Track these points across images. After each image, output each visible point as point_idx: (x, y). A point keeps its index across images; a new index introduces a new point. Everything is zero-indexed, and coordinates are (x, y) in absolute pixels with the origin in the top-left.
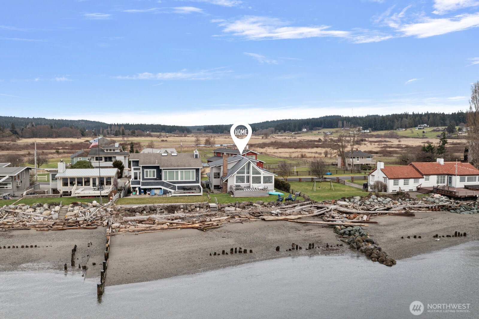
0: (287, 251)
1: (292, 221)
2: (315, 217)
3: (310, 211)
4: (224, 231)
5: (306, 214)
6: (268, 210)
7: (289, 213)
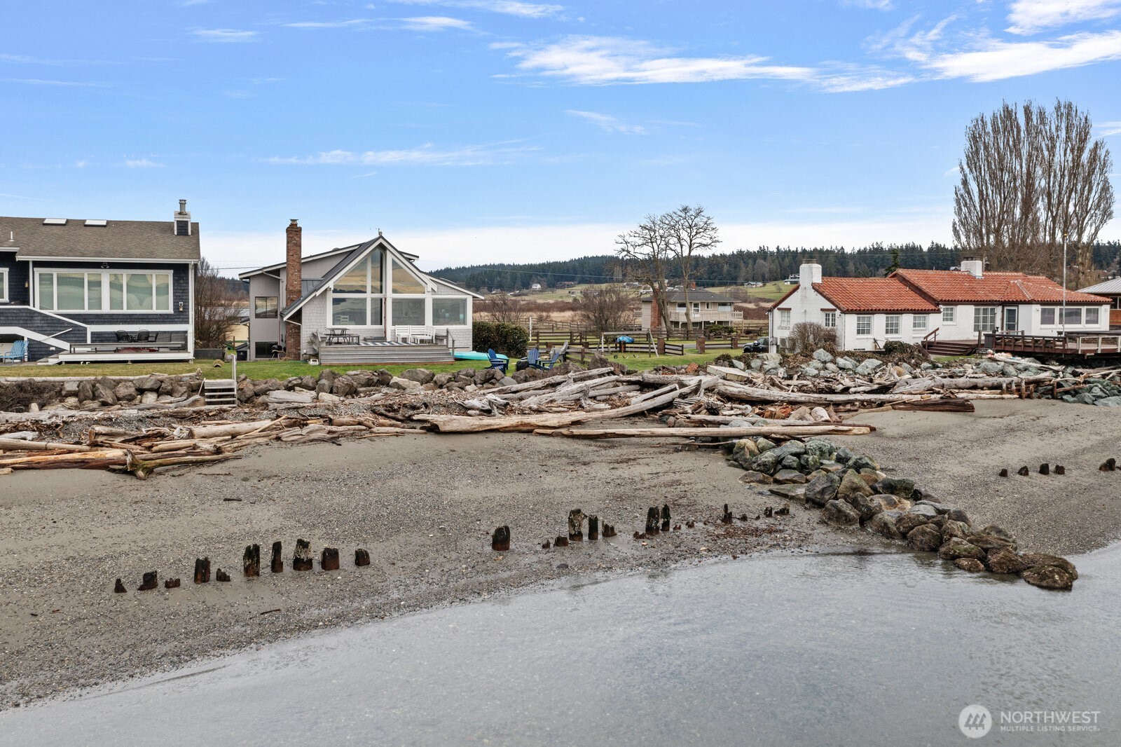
0: (546, 546)
1: (553, 432)
2: (637, 419)
3: (615, 397)
4: (244, 475)
5: (600, 410)
6: (454, 396)
7: (535, 407)
